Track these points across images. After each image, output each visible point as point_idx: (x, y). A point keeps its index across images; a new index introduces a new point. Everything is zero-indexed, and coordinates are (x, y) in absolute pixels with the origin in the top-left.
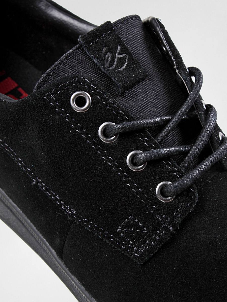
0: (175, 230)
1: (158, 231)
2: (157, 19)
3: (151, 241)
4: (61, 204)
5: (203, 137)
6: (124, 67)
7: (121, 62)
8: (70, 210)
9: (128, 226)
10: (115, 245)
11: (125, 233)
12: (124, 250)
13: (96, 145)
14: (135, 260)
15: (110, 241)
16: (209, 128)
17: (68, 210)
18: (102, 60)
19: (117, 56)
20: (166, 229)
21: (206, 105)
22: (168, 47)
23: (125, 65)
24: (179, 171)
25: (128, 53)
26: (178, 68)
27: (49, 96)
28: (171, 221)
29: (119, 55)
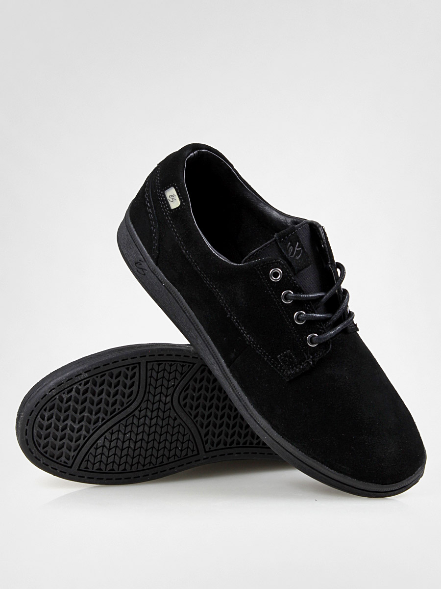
0: (313, 364)
1: (303, 363)
2: (322, 227)
3: (297, 368)
4: (244, 333)
5: (338, 314)
6: (299, 257)
7: (298, 252)
8: (249, 338)
9: (285, 356)
10: (274, 366)
11: (282, 360)
12: (278, 370)
13: (278, 303)
14: (284, 378)
15: (271, 363)
16: (343, 306)
17: (248, 337)
18: (287, 251)
19: (296, 249)
20: (308, 363)
21: (343, 289)
22: (326, 245)
23: (300, 255)
24: (323, 329)
25: (303, 248)
26: (331, 264)
27: (258, 268)
28: (312, 359)
29: (297, 248)
